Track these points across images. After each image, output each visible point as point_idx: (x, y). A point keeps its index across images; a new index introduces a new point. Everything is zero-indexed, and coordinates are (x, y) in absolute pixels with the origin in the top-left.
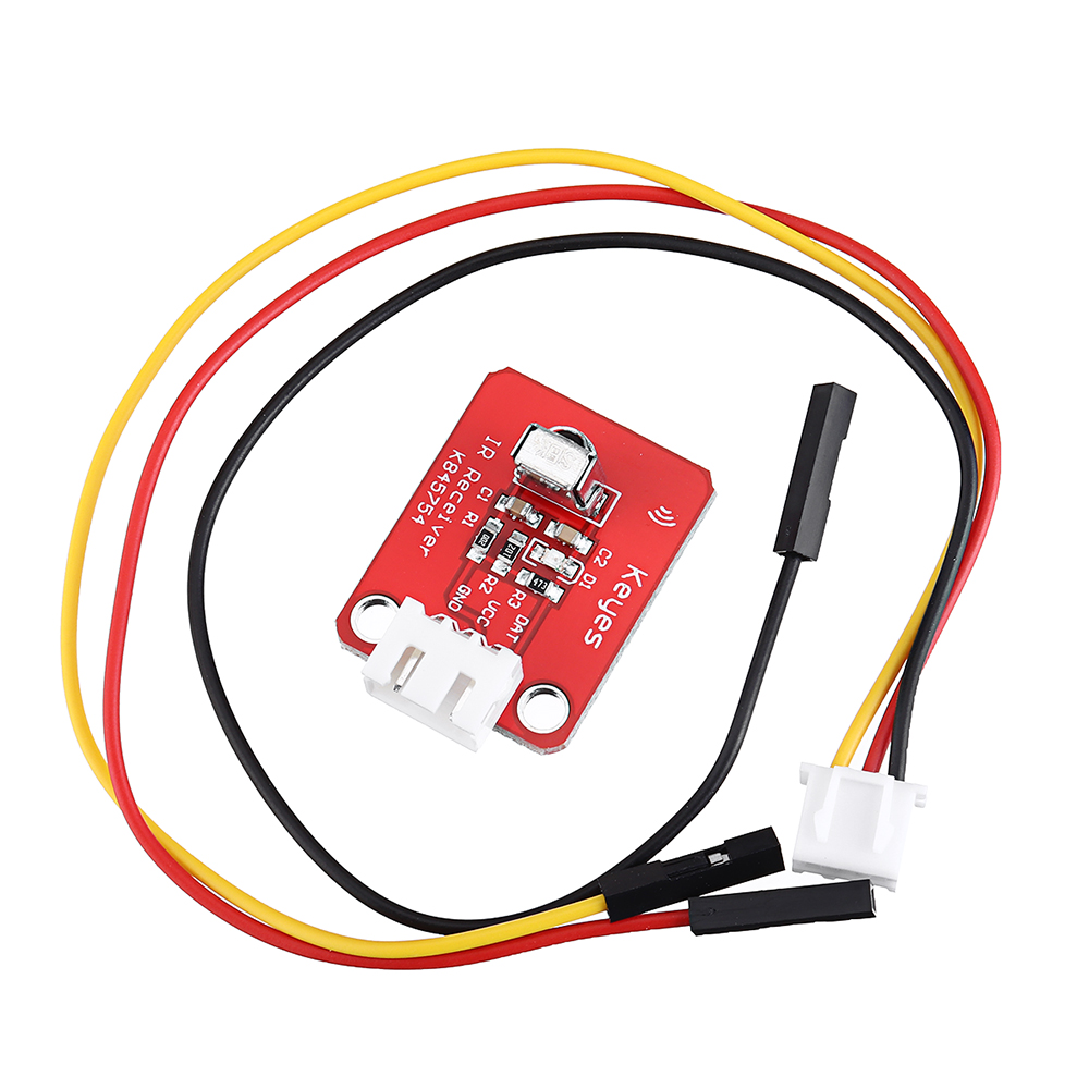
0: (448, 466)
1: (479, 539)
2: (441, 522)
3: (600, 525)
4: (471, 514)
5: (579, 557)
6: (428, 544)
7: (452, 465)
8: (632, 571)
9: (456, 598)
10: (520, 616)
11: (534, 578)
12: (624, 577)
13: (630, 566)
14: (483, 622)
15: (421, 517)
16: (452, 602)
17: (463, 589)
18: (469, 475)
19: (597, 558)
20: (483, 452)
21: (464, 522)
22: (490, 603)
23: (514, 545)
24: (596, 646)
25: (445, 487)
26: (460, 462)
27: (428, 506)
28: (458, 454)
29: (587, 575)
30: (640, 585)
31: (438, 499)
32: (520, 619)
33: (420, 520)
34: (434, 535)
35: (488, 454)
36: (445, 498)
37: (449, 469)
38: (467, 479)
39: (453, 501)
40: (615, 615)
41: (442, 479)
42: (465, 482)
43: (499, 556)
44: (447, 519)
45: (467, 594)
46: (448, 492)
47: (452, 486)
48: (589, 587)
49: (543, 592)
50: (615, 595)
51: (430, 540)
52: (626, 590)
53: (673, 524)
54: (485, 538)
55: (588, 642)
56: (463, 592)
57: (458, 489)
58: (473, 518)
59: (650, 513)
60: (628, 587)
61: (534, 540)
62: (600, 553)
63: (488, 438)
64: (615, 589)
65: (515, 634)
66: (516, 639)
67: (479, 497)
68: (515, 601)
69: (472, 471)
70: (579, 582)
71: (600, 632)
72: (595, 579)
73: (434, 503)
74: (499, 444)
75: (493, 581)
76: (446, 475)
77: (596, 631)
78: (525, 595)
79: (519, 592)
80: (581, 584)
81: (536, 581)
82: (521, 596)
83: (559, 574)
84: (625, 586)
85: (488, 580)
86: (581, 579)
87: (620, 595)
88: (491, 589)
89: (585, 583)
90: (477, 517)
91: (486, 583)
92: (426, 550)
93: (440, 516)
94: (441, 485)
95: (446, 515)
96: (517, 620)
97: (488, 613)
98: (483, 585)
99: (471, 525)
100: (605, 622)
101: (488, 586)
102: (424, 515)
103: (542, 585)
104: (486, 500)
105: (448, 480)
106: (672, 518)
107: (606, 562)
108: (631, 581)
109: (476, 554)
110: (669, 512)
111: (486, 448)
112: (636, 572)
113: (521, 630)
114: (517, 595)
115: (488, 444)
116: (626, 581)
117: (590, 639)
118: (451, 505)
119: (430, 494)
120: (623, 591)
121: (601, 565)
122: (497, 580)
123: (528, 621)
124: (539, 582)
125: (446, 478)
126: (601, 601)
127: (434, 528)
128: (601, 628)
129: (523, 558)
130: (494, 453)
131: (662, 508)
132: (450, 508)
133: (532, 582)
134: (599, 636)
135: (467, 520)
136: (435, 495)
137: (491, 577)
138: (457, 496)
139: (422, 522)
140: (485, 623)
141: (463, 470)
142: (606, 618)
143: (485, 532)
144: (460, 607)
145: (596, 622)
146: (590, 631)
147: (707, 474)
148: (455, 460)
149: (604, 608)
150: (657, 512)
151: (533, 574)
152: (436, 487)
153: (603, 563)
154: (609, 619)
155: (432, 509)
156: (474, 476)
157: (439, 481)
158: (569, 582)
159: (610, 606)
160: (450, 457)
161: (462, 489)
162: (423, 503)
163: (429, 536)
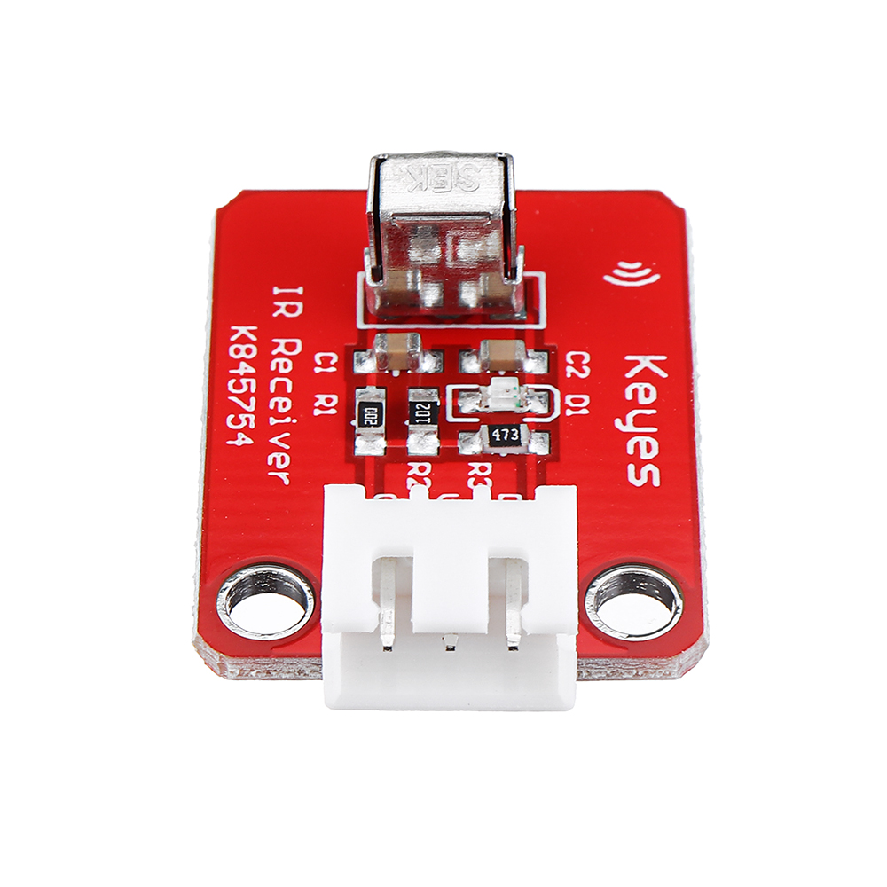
0: (237, 351)
1: (362, 420)
2: (278, 429)
3: (542, 325)
4: (322, 397)
5: (538, 379)
6: (279, 466)
7: (243, 348)
8: (637, 363)
10: (501, 497)
11: (490, 433)
12: (629, 375)
13: (629, 358)
15: (241, 435)
17: (381, 500)
18: (281, 349)
19: (570, 370)
20: (282, 311)
21: (317, 412)
24: (656, 485)
25: (253, 381)
26: (254, 338)
27: (242, 417)
28: (243, 330)
29: (570, 397)
30: (665, 375)
31: (253, 400)
33: (242, 440)
34: (281, 450)
35: (291, 309)
36: (263, 396)
37: (243, 354)
38: (280, 355)
39: (280, 393)
40: (654, 430)
41: (241, 371)
42: (281, 361)
43: (410, 427)
44: (288, 420)
46: (263, 385)
47: (264, 374)
48: (585, 412)
49: (518, 443)
50: (634, 404)
51: (279, 460)
52: (647, 390)
53: (656, 278)
54: (370, 413)
55: (638, 484)
57: (277, 373)
58: (329, 401)
59: (607, 278)
60: (648, 386)
61: (450, 388)
62: (571, 362)
63: (276, 291)
64: (629, 396)
68: (480, 480)
69: (282, 342)
70: (563, 412)
71: (648, 462)
72: (586, 398)
73: (252, 408)
74: (300, 290)
75: (422, 469)
76: (243, 364)
77: (639, 464)
78: (489, 465)
79: (476, 465)
80: (569, 413)
81: (496, 434)
82: (483, 469)
83: (524, 415)
84: (641, 386)
85: (415, 471)
86: (564, 407)
87: (642, 400)
88: (427, 480)
89: (573, 409)
90: (335, 398)
91: (414, 476)
92: (283, 476)
93: (273, 421)
94: (244, 381)
95: (281, 416)
98: (411, 481)
99: (333, 412)
100: (645, 444)
101: (420, 479)
102: (246, 430)
103: (511, 434)
104: (332, 369)
105: (252, 370)
106: (647, 271)
107: (585, 368)
108: (646, 376)
109: (369, 444)
110: (638, 265)
111: (283, 305)
112: (645, 361)
114: (476, 471)
115: (282, 297)
116: (637, 380)
117: (638, 478)
118: (281, 400)
119: (234, 399)
120: (646, 394)
121: (582, 376)
122: (428, 466)
123: (519, 497)
124: (502, 434)
125: (244, 368)
126: (618, 423)
127: (274, 440)
128: (644, 456)
129: (450, 418)
130: (300, 305)
131: (622, 264)
132: (283, 404)
133: (492, 439)
134: (650, 467)
135: (321, 407)
136: (246, 398)
137: (416, 465)
138: (282, 385)
139: (249, 441)
141: (266, 347)
142: (643, 440)
143: (363, 405)
145: (631, 452)
146: (631, 468)
148: (243, 340)
149: (630, 428)
150: (617, 272)
151: (483, 430)
152: (238, 386)
153: (583, 372)
154: (649, 439)
155: (252, 417)
156: (290, 347)
157: (238, 377)
158: (548, 420)
159: (638, 421)
160: (233, 338)
161: (282, 370)
162: (232, 416)
163: (275, 455)
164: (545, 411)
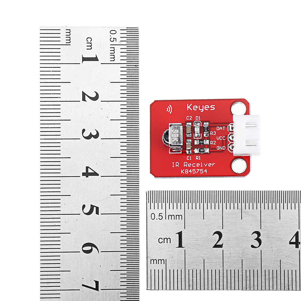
0: (187, 172)
1: (203, 152)
2: (203, 165)
3: (181, 123)
4: (196, 158)
5: (192, 124)
7: (186, 171)
8: (189, 108)
9: (222, 149)
10: (217, 130)
12: (191, 110)
13: (188, 110)
14: (224, 139)
16: (223, 149)
17: (218, 149)
18: (186, 165)
19: (190, 119)
20: (178, 166)
21: (200, 159)
22: (218, 139)
23: (199, 142)
24: (214, 106)
25: (193, 170)
26: (184, 170)
27: (201, 171)
28: (182, 172)
29: (196, 119)
30: (191, 104)
31: (197, 169)
32: (218, 129)
33: (206, 171)
34: (208, 164)
35: (177, 164)
36: (196, 168)
37: (187, 171)
38: (187, 165)
39: (195, 165)
40: (203, 106)
41: (191, 172)
42: (189, 165)
43: (204, 144)
44: (201, 164)
45: (219, 147)
46: (194, 168)
47: (192, 168)
48: (199, 117)
49: (207, 127)
50: (198, 109)
51: (210, 165)
52: (195, 107)
53: (170, 105)
54: (201, 150)
55: (214, 108)
56: (219, 148)
58: (197, 157)
59: (170, 113)
60: (194, 107)
61: (194, 138)
63: (173, 167)
64: (196, 110)
65: (223, 128)
66: (224, 127)
67: (191, 159)
68: (214, 133)
69: (184, 165)
70: (199, 120)
71: (210, 107)
72: (196, 117)
73: (199, 170)
74: (173, 163)
75: (212, 142)
76: (189, 171)
79: (211, 134)
80: (200, 119)
82: (211, 133)
83: (200, 126)
84: (194, 108)
85: (212, 143)
86: (198, 120)
87: (197, 107)
88: (214, 141)
89: (199, 119)
90: (196, 157)
91: (213, 143)
92: (213, 164)
93: (202, 166)
95: (201, 165)
96: (218, 130)
97: (221, 138)
98: (214, 144)
99: (200, 157)
100: (206, 107)
101: (214, 143)
102: (204, 170)
104: (190, 157)
105: (191, 170)
106: (169, 107)
108: (192, 107)
109: (207, 151)
110: (167, 108)
111: (176, 165)
112: (188, 107)
113: (221, 127)
115: (175, 165)
116: (192, 108)
117: (213, 108)
118: (197, 165)
120: (195, 108)
121: (192, 117)
123: (217, 127)
124: (206, 129)
125: (190, 171)
126: (201, 112)
127: (206, 166)
128: (209, 107)
129: (201, 138)
130: (176, 163)
131: (167, 111)
133: (207, 131)
134: (211, 107)
135: (199, 158)
136: (197, 171)
137: (211, 143)
139: (206, 170)
140: (224, 137)
141: (186, 168)
142: (205, 108)
144: (223, 146)
145: (208, 110)
146: (211, 109)
147: (151, 105)
148: (184, 172)
149: (203, 110)
150: (169, 112)
151: (204, 132)
152: (194, 172)
153: (191, 117)
154: (205, 107)
155: (201, 169)
156: (186, 164)
157: (192, 172)
158: (201, 123)
159: (201, 108)
160: (184, 173)
161: (191, 165)
162: (201, 173)
163: (209, 166)
164: (199, 123)
